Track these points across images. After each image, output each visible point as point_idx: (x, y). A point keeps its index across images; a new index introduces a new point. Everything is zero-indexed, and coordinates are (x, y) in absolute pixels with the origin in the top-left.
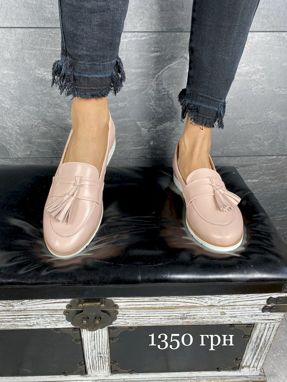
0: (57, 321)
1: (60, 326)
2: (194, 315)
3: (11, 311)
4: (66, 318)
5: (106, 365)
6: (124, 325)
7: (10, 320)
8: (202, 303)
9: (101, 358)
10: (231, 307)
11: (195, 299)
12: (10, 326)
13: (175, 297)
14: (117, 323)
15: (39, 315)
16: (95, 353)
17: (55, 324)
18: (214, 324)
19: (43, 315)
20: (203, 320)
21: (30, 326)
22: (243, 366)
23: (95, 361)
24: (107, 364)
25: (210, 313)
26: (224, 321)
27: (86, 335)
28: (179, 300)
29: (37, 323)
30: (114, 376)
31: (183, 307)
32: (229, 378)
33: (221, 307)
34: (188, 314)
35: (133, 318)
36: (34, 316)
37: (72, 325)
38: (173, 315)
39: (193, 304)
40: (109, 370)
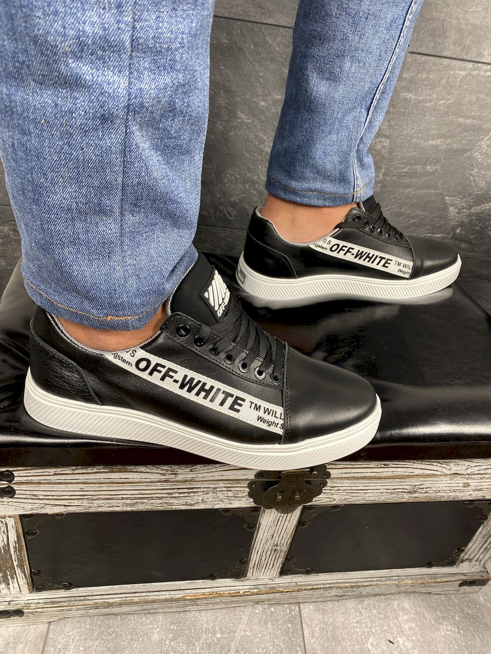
0: (233, 496)
1: (236, 504)
2: (427, 488)
3: (171, 482)
4: (249, 492)
5: (278, 562)
6: (328, 503)
7: (164, 495)
8: (445, 470)
9: (274, 553)
10: (480, 476)
11: (437, 464)
12: (160, 505)
13: (413, 461)
14: (319, 499)
15: (211, 488)
16: (269, 546)
17: (230, 502)
18: (450, 499)
19: (216, 488)
20: (437, 494)
21: (191, 505)
22: (464, 559)
23: (265, 557)
24: (281, 560)
25: (449, 485)
26: (463, 496)
27: (268, 518)
28: (415, 466)
29: (203, 500)
30: (283, 578)
31: (418, 475)
32: (442, 577)
33: (467, 476)
34: (421, 487)
35: (344, 491)
36: (202, 490)
37: (253, 503)
38: (401, 487)
39: (432, 471)
40: (279, 569)
